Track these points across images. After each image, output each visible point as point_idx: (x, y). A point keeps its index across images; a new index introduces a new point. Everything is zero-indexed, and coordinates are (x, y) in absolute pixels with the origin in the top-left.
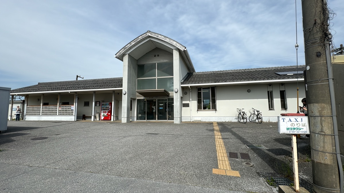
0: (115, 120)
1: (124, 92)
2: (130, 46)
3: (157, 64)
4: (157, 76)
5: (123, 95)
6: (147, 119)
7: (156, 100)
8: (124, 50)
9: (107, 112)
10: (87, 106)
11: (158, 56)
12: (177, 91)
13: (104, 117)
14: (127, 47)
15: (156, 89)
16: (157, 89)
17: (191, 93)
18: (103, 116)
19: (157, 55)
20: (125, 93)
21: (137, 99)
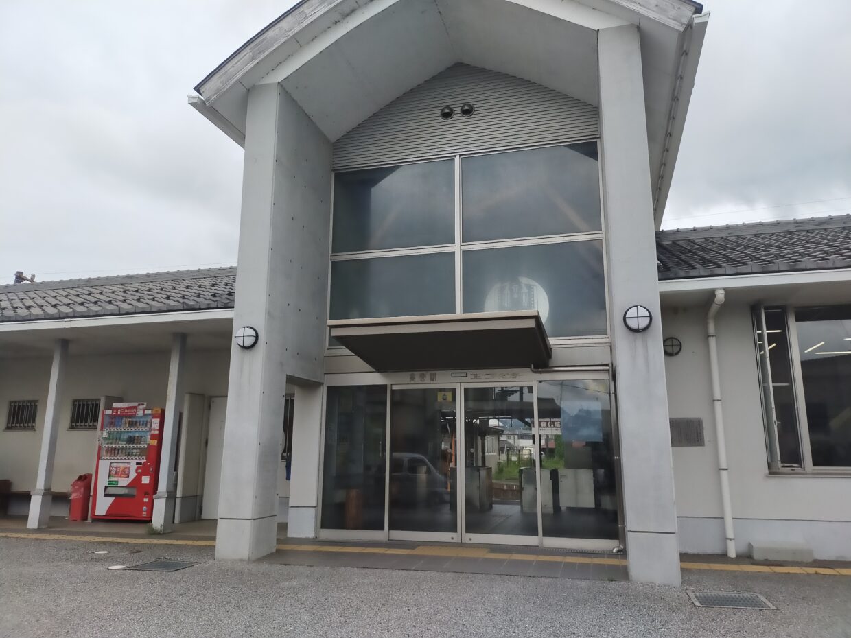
0: (177, 520)
1: (240, 335)
2: (297, 29)
3: (457, 160)
4: (465, 239)
5: (235, 353)
6: (391, 528)
7: (454, 391)
8: (253, 59)
9: (133, 467)
10: (24, 428)
11: (467, 112)
12: (644, 323)
13: (112, 499)
14: (275, 39)
15: (459, 313)
16: (464, 311)
17: (712, 341)
18: (106, 495)
19: (457, 110)
20: (248, 342)
21: (329, 388)
